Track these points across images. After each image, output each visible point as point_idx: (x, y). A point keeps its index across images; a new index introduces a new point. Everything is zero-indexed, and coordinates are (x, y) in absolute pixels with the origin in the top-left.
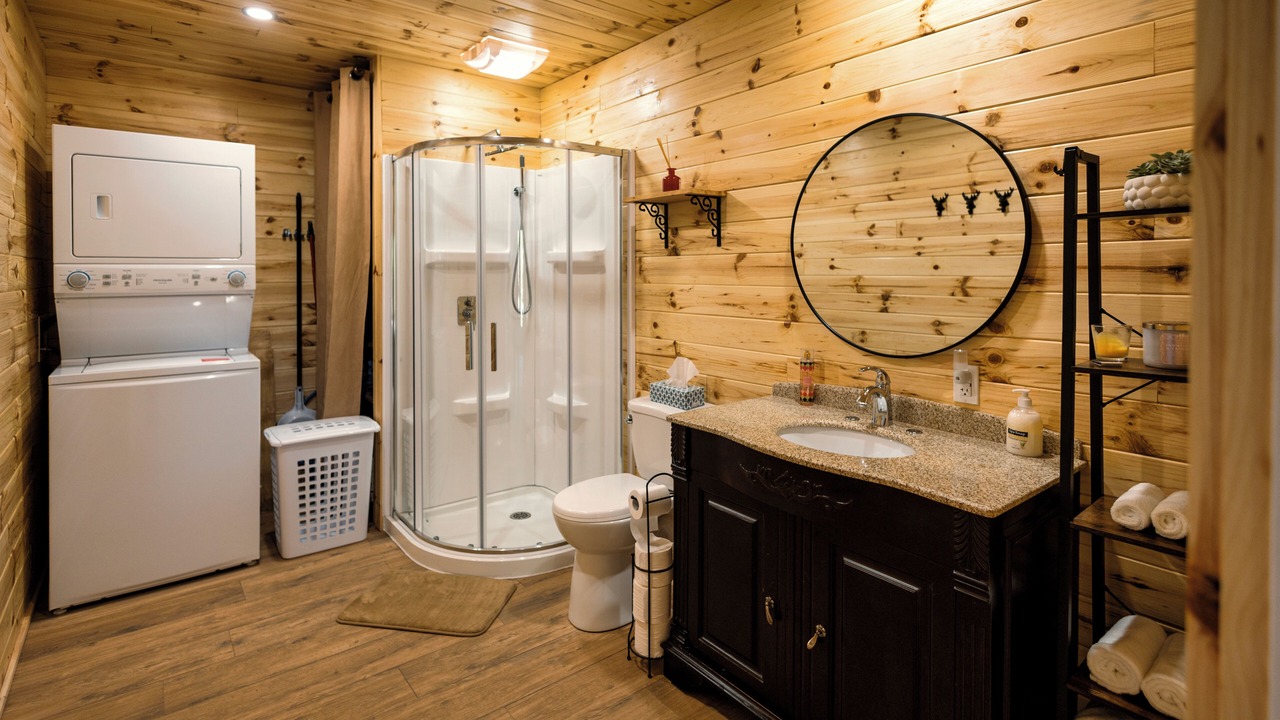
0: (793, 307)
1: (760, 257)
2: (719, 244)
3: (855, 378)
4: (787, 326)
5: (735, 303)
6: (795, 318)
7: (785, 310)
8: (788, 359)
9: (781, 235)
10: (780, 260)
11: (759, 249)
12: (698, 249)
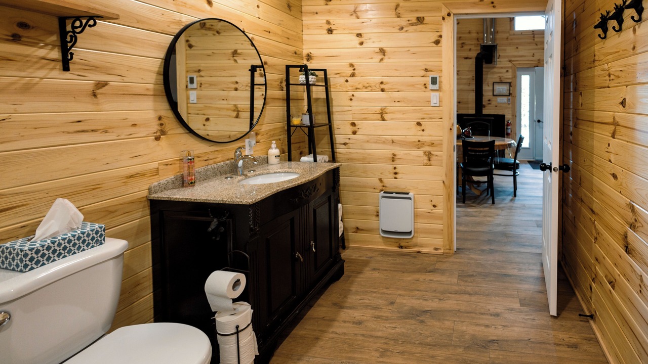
0: (161, 125)
1: (128, 86)
2: (66, 68)
3: (206, 160)
4: (157, 139)
5: (94, 128)
6: (163, 133)
7: (155, 127)
8: (159, 163)
9: (150, 71)
10: (148, 89)
11: (126, 79)
12: (20, 70)
